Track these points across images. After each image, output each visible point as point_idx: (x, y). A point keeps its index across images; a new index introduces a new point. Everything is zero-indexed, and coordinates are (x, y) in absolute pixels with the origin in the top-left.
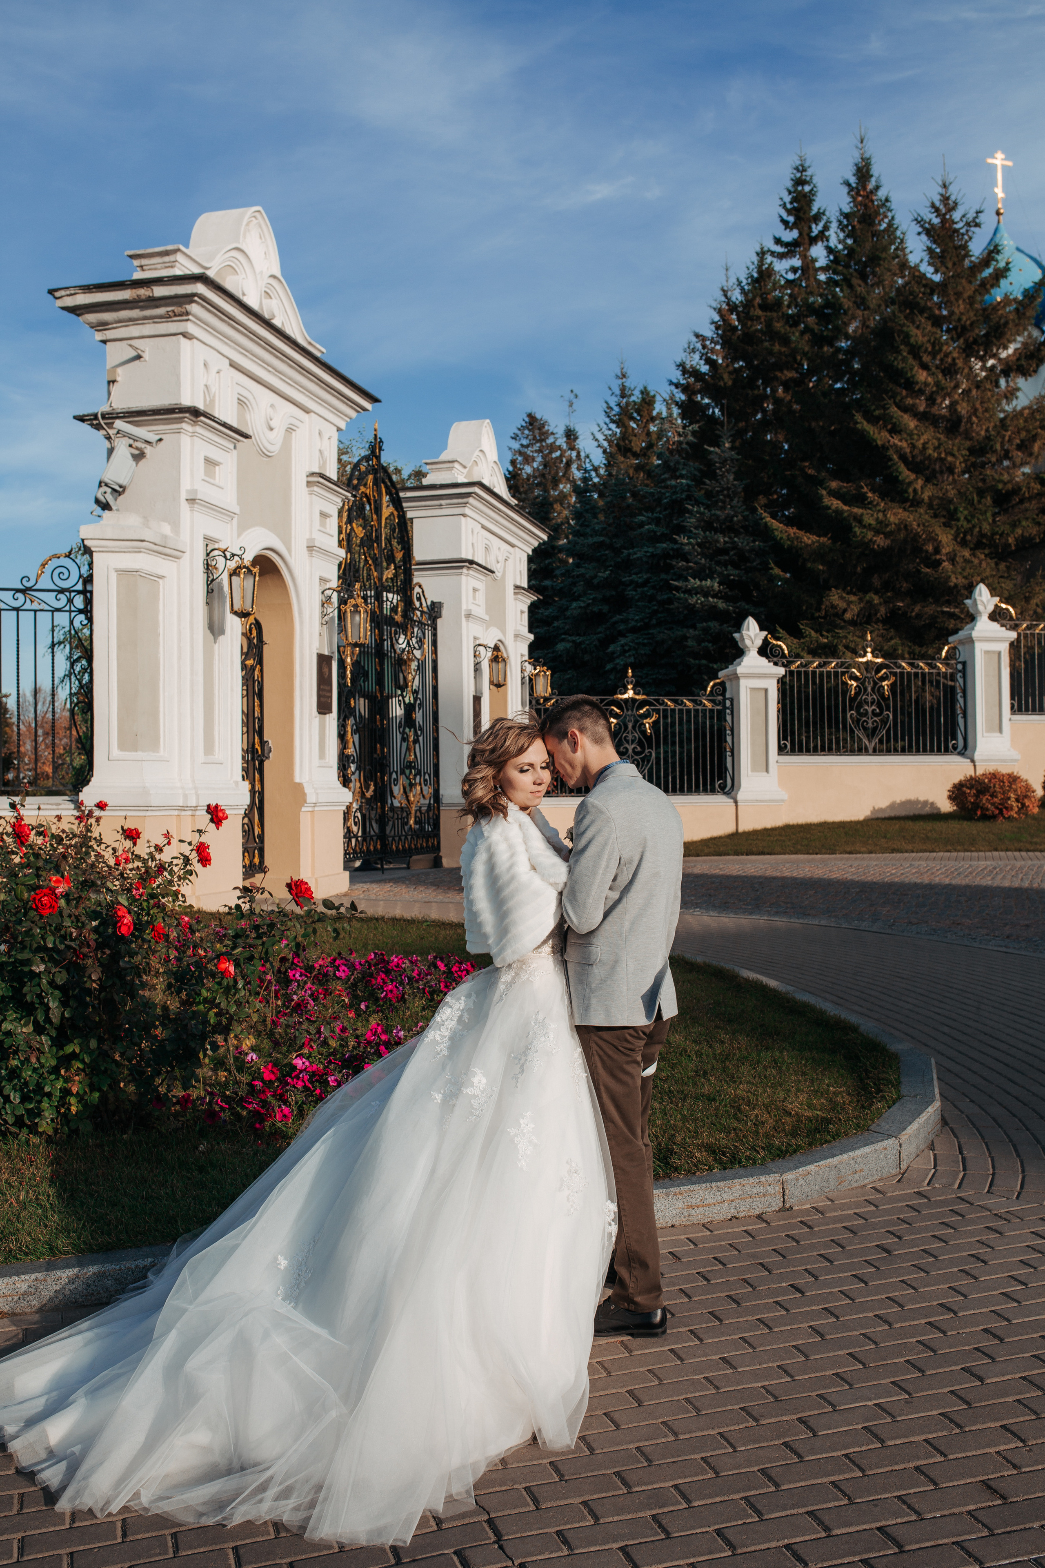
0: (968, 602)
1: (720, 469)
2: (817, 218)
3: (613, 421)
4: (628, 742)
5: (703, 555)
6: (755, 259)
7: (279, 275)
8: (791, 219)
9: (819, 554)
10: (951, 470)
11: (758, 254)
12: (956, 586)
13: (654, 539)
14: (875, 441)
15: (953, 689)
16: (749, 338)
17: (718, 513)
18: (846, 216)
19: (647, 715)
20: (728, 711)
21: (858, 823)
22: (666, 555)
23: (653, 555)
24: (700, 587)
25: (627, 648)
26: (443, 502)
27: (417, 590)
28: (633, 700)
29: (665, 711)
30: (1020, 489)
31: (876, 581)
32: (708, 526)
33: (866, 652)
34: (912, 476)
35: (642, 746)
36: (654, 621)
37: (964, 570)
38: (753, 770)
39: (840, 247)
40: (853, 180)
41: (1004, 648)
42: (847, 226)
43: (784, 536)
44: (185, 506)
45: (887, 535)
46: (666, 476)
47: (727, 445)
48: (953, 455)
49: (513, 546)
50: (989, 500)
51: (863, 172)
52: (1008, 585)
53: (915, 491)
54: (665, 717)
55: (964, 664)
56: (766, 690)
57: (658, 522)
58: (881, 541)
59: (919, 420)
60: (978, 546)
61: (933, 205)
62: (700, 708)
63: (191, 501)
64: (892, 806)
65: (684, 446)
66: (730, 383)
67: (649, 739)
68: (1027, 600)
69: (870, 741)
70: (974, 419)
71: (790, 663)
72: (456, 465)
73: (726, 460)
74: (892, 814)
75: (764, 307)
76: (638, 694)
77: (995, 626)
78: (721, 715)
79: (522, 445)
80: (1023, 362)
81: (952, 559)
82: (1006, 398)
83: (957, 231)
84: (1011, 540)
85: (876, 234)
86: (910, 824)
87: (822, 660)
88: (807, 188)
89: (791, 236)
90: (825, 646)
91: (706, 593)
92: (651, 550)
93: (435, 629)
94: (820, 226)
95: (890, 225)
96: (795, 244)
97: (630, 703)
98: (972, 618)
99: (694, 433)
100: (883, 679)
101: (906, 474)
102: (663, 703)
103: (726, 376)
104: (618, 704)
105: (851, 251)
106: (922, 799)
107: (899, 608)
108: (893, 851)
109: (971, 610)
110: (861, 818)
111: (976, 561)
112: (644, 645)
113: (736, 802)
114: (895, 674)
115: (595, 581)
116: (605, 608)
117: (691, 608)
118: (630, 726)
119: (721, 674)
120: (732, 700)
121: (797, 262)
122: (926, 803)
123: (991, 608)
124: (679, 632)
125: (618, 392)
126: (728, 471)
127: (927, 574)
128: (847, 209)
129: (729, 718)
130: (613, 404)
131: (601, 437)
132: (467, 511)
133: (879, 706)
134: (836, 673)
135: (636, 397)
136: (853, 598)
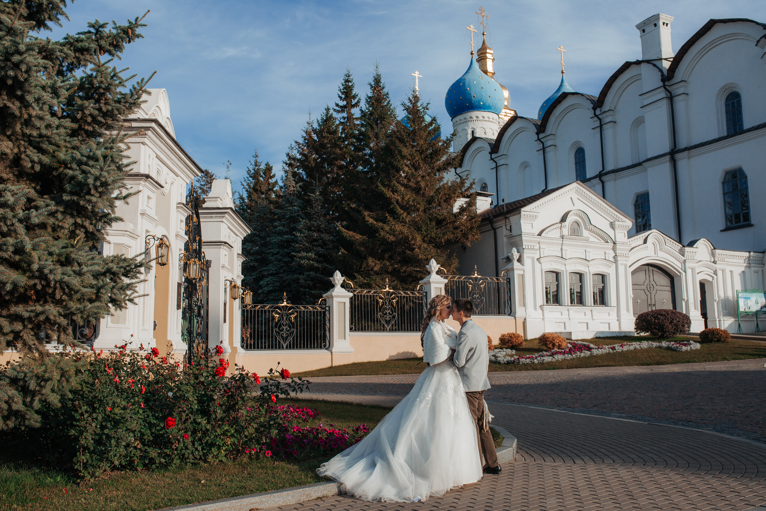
0: (427, 266)
1: (315, 203)
2: (354, 97)
3: (251, 177)
4: (284, 325)
5: (307, 241)
6: (325, 112)
7: (170, 117)
8: (343, 96)
9: (363, 244)
10: (418, 210)
11: (326, 109)
12: (421, 259)
13: (281, 234)
14: (386, 194)
15: (422, 303)
16: (323, 146)
17: (314, 223)
18: (370, 98)
19: (292, 313)
20: (327, 312)
21: (384, 362)
22: (288, 241)
23: (281, 241)
24: (306, 256)
25: (269, 283)
26: (213, 215)
27: (203, 255)
28: (287, 306)
29: (300, 312)
30: (446, 218)
31: (387, 256)
32: (309, 229)
33: (386, 287)
34: (402, 212)
35: (290, 327)
36: (282, 271)
37: (424, 252)
38: (339, 339)
39: (367, 111)
40: (373, 83)
41: (443, 286)
42: (370, 102)
43: (348, 235)
44: (139, 216)
45: (394, 236)
46: (287, 205)
47: (318, 193)
48: (419, 204)
49: (237, 235)
50: (434, 223)
51: (377, 80)
52: (441, 259)
53: (403, 218)
54: (300, 314)
55: (426, 293)
56: (345, 303)
57: (284, 225)
58: (392, 238)
59: (404, 188)
60: (430, 242)
61: (409, 99)
62: (315, 310)
63: (143, 214)
64: (398, 354)
65: (296, 192)
66: (314, 165)
67: (293, 324)
68: (450, 266)
69: (388, 326)
70: (427, 189)
71: (354, 291)
72: (219, 199)
73: (317, 200)
74: (398, 358)
75: (329, 132)
76: (288, 304)
77: (439, 277)
78: (324, 313)
79: (201, 185)
80: (446, 166)
81: (419, 248)
82: (438, 180)
83: (419, 110)
84: (443, 240)
85: (383, 107)
86: (407, 362)
87: (368, 290)
88: (350, 84)
89: (343, 103)
90: (366, 283)
91: (309, 259)
92: (280, 238)
93: (208, 272)
94: (356, 101)
95: (388, 103)
96: (345, 107)
97: (285, 308)
98: (429, 273)
99: (300, 187)
100: (393, 299)
101: (399, 210)
102: (299, 308)
103: (312, 162)
104: (279, 308)
105: (371, 114)
106: (410, 351)
107: (396, 268)
108: (403, 373)
109: (429, 270)
110: (385, 360)
111: (429, 249)
112: (277, 281)
113: (332, 353)
114: (398, 297)
115: (252, 251)
116: (256, 264)
117: (300, 266)
118: (285, 318)
119: (324, 295)
120: (329, 307)
121: (345, 115)
122: (412, 353)
123: (437, 269)
124: (295, 276)
125: (254, 164)
126: (318, 205)
127: (409, 254)
128: (370, 95)
129: (328, 315)
130: (251, 169)
131: (245, 184)
132: (224, 220)
133: (392, 311)
134: (373, 296)
135: (263, 167)
136: (377, 262)
